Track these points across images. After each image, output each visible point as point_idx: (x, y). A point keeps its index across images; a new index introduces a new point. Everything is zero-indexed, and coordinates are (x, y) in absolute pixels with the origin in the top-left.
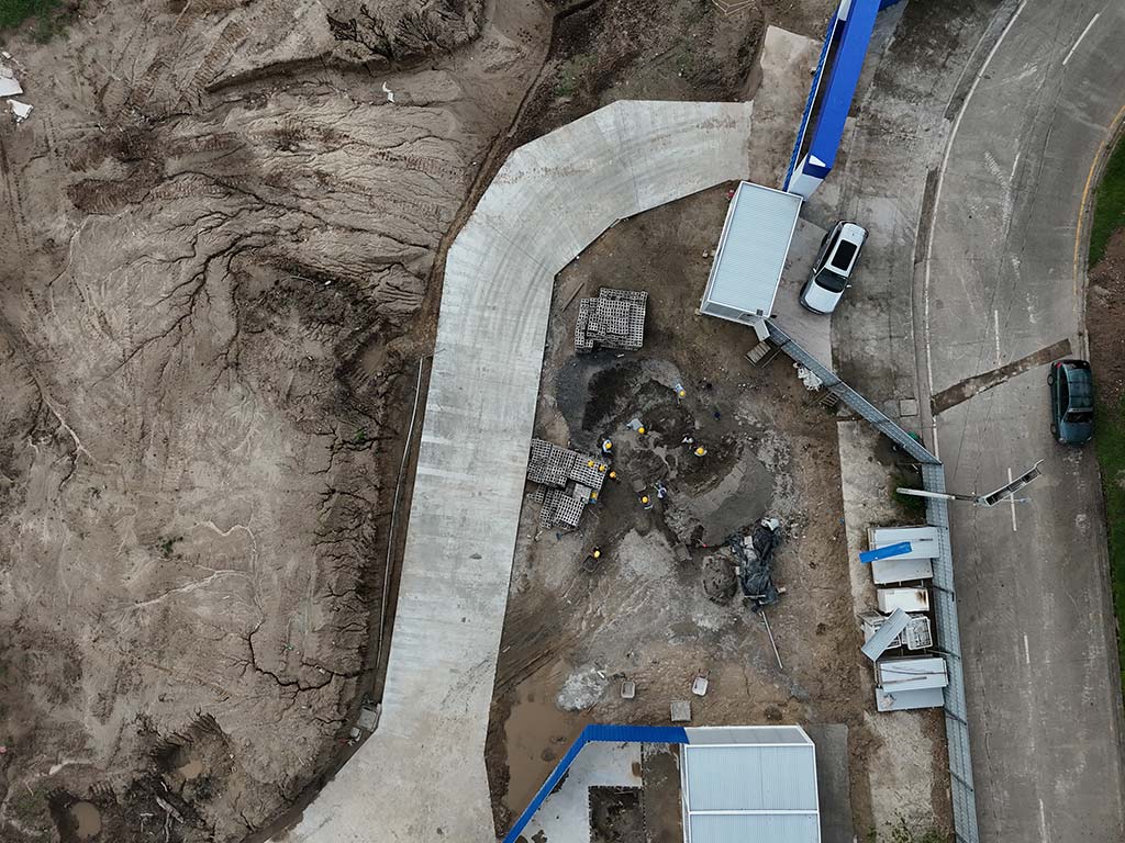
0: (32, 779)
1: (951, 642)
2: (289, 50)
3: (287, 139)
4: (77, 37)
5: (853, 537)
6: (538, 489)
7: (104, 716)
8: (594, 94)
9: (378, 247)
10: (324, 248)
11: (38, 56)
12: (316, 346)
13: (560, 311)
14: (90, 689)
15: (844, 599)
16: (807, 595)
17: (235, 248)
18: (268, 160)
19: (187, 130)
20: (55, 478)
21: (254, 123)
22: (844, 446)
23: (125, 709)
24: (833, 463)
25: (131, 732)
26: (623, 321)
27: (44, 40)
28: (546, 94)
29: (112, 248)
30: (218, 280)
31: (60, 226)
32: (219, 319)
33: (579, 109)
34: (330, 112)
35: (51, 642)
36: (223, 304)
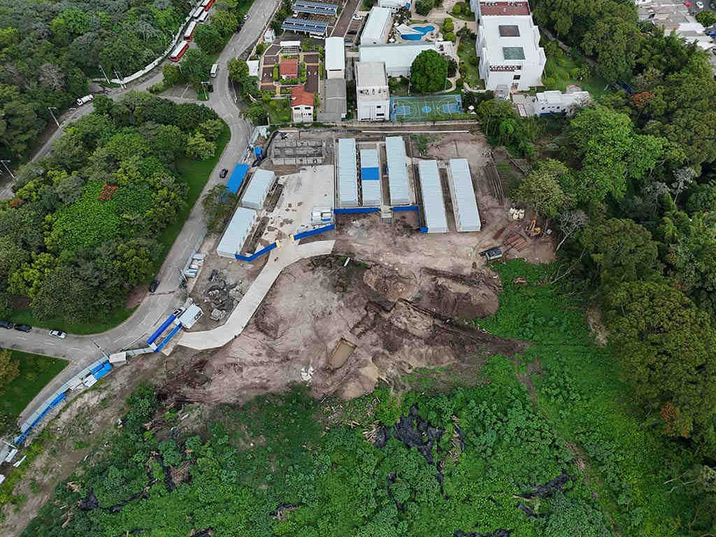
0: (333, 271)
1: (190, 260)
2: (251, 368)
3: (259, 355)
4: (289, 381)
5: (197, 277)
6: (242, 293)
7: (319, 276)
8: (202, 352)
9: (251, 335)
10: (261, 336)
11: (297, 379)
12: (267, 320)
13: (226, 319)
14: (320, 280)
15: (204, 269)
16: (209, 271)
17: (275, 339)
18: (264, 352)
19: (276, 360)
20: (316, 310)
21: (264, 359)
22: (191, 289)
23: (316, 276)
24: (194, 287)
25: (316, 272)
26: (216, 313)
27: (295, 381)
28: (211, 355)
29: (295, 343)
30: (279, 334)
31: (302, 349)
32: (281, 327)
33: (207, 350)
34: (250, 358)
35: (324, 288)
36: (280, 330)
